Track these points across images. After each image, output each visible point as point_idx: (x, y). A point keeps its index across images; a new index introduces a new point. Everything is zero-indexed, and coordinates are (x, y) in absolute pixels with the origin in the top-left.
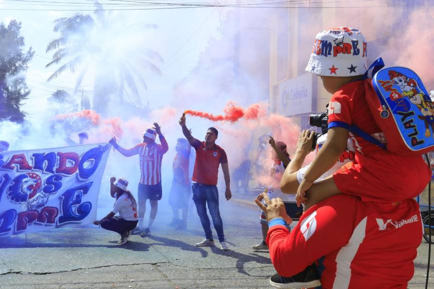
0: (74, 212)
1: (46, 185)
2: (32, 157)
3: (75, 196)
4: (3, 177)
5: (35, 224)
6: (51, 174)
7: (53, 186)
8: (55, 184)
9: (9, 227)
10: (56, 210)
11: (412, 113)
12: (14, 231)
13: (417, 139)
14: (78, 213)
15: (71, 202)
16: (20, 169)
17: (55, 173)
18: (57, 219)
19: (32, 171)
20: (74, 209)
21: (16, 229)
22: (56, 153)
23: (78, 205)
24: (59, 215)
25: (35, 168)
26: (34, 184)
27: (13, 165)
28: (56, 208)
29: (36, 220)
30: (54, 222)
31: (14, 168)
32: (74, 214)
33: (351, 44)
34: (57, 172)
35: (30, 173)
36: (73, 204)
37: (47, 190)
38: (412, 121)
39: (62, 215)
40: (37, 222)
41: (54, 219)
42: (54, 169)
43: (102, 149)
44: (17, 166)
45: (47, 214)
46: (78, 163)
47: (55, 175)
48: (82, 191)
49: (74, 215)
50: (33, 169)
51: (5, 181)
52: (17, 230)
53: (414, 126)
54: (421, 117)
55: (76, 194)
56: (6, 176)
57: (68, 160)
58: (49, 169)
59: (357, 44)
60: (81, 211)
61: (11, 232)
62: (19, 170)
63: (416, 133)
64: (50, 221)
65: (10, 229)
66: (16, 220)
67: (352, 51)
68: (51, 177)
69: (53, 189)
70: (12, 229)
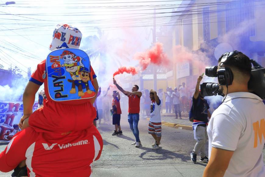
11: (64, 78)
13: (61, 94)
33: (61, 34)
38: (62, 82)
53: (62, 86)
54: (70, 81)
59: (65, 35)
63: (62, 90)
67: (61, 38)
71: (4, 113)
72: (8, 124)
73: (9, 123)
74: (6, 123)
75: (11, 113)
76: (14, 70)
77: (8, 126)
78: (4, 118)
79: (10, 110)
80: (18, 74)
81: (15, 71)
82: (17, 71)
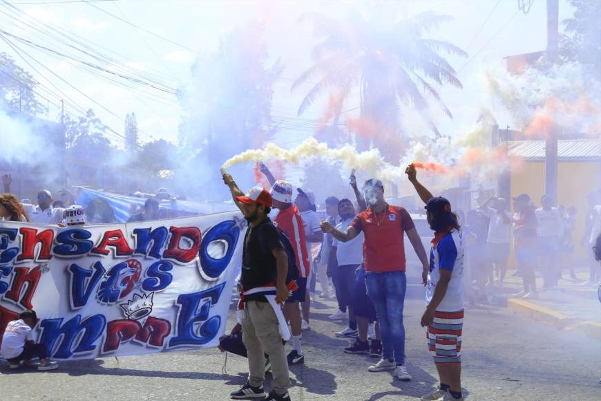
0: (195, 331)
1: (147, 277)
2: (133, 235)
3: (200, 307)
4: (93, 267)
5: (132, 342)
6: (156, 260)
7: (159, 280)
8: (161, 276)
9: (94, 344)
10: (167, 326)
12: (100, 351)
14: (201, 333)
15: (193, 317)
16: (118, 254)
17: (162, 259)
18: (167, 340)
19: (133, 256)
20: (196, 327)
21: (102, 348)
22: (168, 228)
23: (203, 322)
24: (171, 336)
25: (137, 251)
26: (131, 274)
27: (107, 248)
28: (168, 322)
29: (135, 336)
30: (162, 345)
31: (109, 252)
32: (195, 336)
34: (164, 256)
35: (130, 261)
36: (195, 320)
37: (149, 286)
39: (177, 335)
40: (134, 340)
41: (163, 340)
42: (161, 252)
43: (238, 224)
44: (113, 250)
45: (152, 330)
46: (199, 244)
47: (161, 262)
48: (210, 298)
49: (193, 337)
50: (134, 254)
51: (95, 273)
52: (104, 351)
55: (202, 303)
56: (98, 266)
57: (182, 238)
58: (154, 253)
60: (205, 331)
61: (95, 352)
62: (116, 256)
64: (156, 341)
65: (94, 347)
66: (105, 333)
68: (157, 264)
69: (158, 284)
70: (97, 348)
71: (10, 264)
72: (16, 301)
73: (20, 298)
74: (13, 295)
75: (30, 265)
76: (83, 120)
77: (17, 305)
78: (7, 280)
79: (27, 254)
80: (96, 136)
81: (85, 124)
82: (91, 123)
